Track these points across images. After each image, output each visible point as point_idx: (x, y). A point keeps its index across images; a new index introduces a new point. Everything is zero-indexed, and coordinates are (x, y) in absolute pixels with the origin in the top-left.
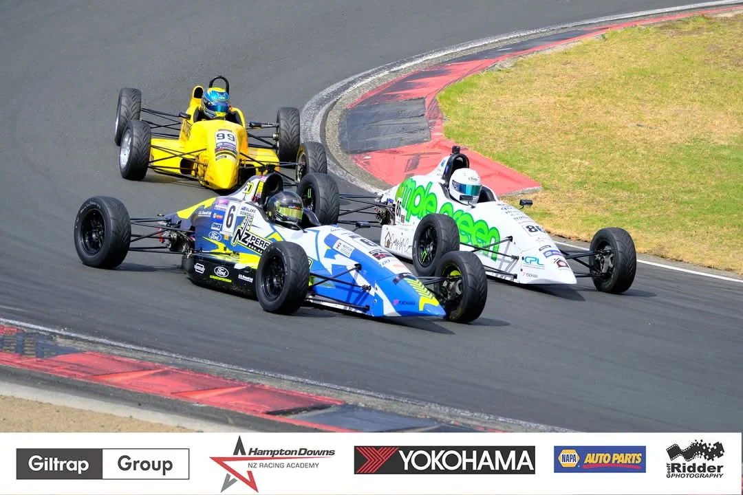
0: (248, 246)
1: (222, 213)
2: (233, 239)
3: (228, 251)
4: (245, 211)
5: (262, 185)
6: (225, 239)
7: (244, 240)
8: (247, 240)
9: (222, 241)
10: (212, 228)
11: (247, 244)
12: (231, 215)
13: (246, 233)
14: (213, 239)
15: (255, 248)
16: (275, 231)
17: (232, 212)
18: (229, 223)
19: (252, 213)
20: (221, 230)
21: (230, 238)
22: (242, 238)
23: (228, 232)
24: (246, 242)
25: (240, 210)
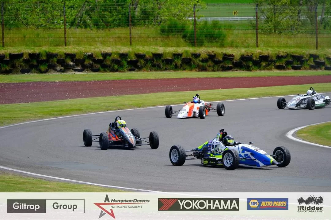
1: (211, 145)
3: (214, 156)
5: (221, 135)
7: (218, 152)
9: (212, 153)
10: (209, 150)
12: (213, 145)
13: (218, 150)
14: (209, 153)
15: (221, 153)
16: (226, 147)
19: (219, 144)
21: (214, 152)
23: (213, 150)
25: (216, 143)
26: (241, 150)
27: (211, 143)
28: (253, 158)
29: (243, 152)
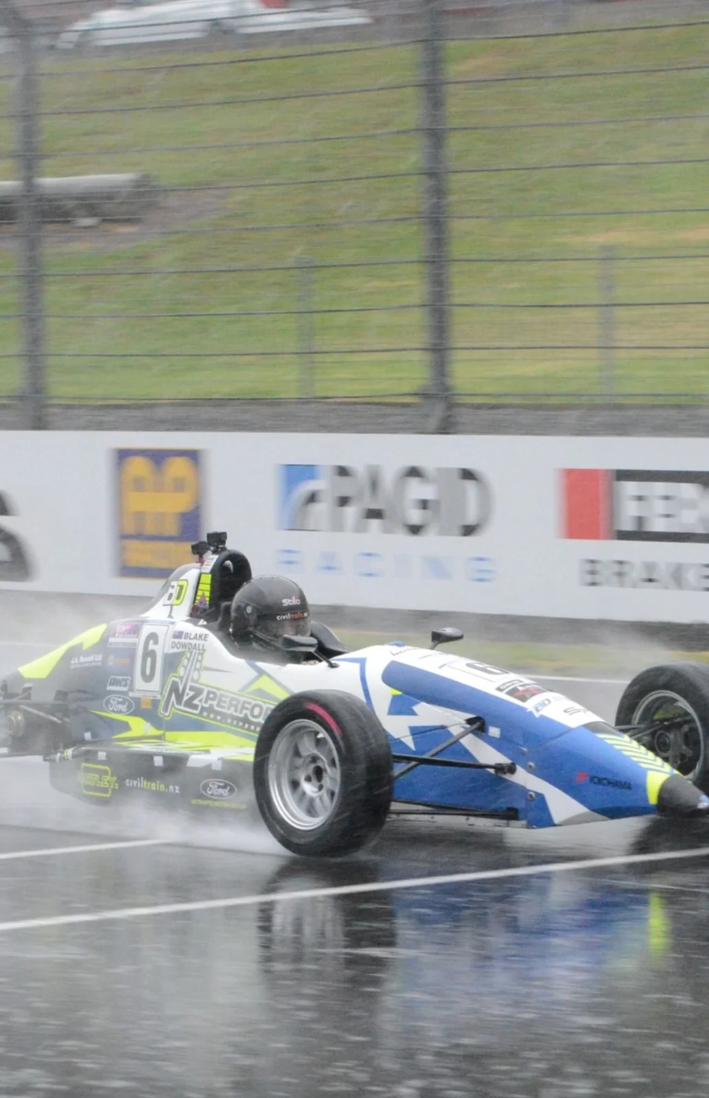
0: (201, 714)
1: (130, 653)
2: (162, 704)
3: (154, 731)
4: (183, 641)
5: (207, 579)
6: (143, 706)
7: (189, 704)
8: (196, 702)
9: (139, 712)
10: (109, 688)
11: (197, 712)
12: (149, 654)
13: (192, 689)
14: (115, 712)
15: (219, 718)
16: (261, 672)
17: (151, 646)
18: (148, 671)
19: (201, 642)
20: (131, 689)
22: (185, 698)
23: (148, 688)
24: (195, 707)
25: (170, 640)
26: (382, 696)
27: (130, 640)
28: (488, 755)
29: (400, 707)
